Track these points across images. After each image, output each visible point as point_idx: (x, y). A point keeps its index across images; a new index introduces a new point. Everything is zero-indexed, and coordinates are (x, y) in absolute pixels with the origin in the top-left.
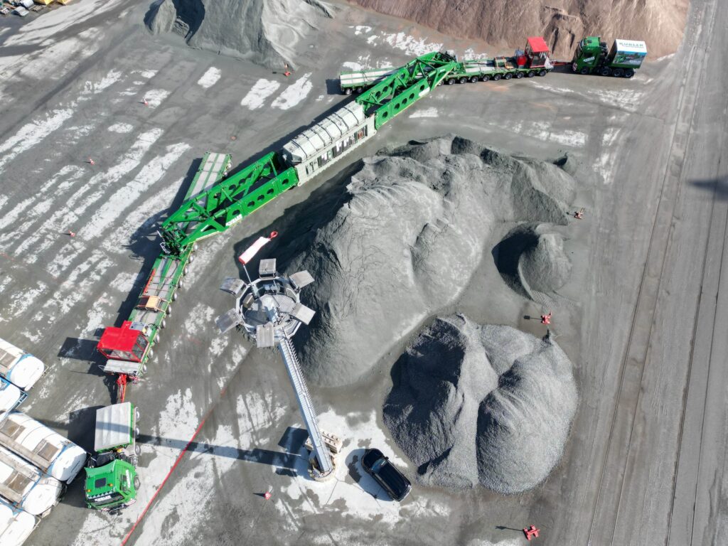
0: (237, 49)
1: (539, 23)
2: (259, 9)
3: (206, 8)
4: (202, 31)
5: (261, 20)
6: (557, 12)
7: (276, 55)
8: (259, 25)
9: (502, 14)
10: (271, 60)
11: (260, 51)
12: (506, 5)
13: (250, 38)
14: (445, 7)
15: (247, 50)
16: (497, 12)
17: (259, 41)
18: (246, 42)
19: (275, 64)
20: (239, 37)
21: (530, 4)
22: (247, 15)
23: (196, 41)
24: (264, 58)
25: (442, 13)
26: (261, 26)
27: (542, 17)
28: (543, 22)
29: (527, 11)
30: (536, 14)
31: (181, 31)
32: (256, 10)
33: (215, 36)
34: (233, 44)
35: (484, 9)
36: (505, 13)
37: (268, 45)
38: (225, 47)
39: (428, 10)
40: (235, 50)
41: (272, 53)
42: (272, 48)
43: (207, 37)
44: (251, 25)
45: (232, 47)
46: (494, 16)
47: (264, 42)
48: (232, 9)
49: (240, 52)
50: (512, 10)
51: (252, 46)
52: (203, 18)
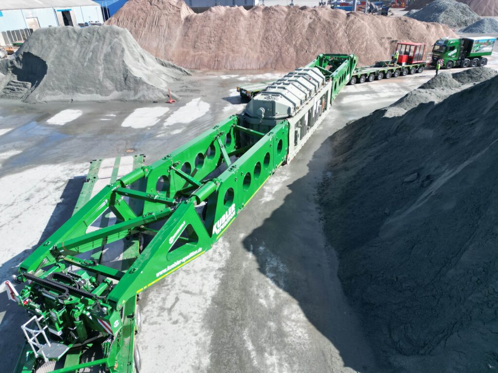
0: (97, 93)
1: (382, 49)
2: (119, 52)
3: (48, 64)
4: (45, 85)
5: (123, 61)
6: (391, 40)
7: (149, 87)
8: (121, 66)
9: (349, 48)
10: (146, 93)
11: (129, 89)
12: (349, 41)
13: (112, 79)
14: (295, 53)
15: (111, 91)
16: (344, 47)
17: (125, 79)
18: (109, 84)
19: (151, 96)
20: (97, 82)
21: (368, 37)
22: (105, 60)
23: (37, 96)
24: (136, 93)
25: (295, 58)
26: (125, 66)
27: (382, 44)
28: (384, 48)
29: (369, 42)
30: (376, 43)
31: (14, 95)
32: (116, 53)
33: (63, 87)
34: (90, 89)
35: (331, 47)
36: (351, 46)
37: (138, 82)
38: (80, 94)
39: (280, 59)
40: (95, 94)
41: (145, 87)
42: (144, 83)
43: (53, 89)
44: (112, 67)
45: (90, 92)
46: (343, 50)
47: (132, 80)
48: (84, 58)
49: (101, 95)
50: (356, 43)
51: (116, 86)
52: (45, 73)
